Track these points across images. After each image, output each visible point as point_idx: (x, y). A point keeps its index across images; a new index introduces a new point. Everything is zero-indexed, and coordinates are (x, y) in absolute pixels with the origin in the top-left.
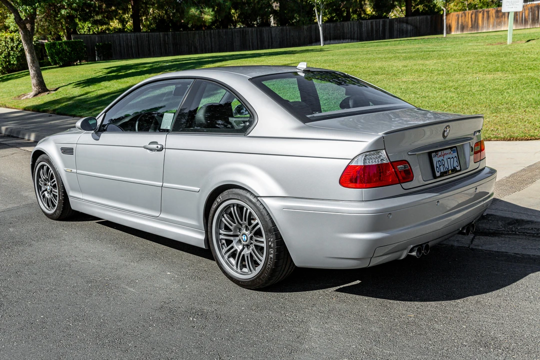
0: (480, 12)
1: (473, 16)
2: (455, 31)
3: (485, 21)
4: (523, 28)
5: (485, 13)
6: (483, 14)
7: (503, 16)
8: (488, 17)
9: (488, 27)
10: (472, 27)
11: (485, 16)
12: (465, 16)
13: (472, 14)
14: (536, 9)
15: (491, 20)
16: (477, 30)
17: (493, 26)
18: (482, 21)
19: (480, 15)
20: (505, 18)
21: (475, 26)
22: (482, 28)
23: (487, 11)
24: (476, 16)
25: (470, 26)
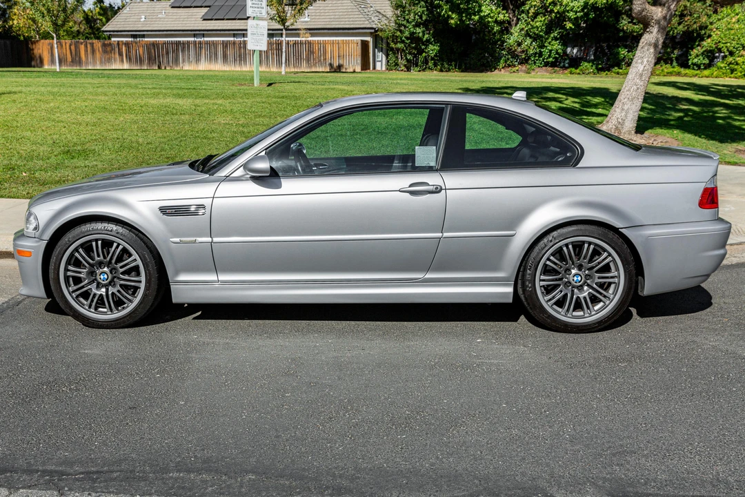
0: (82, 43)
1: (73, 47)
2: (49, 65)
3: (90, 56)
4: (139, 68)
5: (89, 46)
6: (86, 46)
7: (113, 52)
8: (93, 51)
9: (94, 63)
10: (72, 61)
11: (89, 49)
12: (62, 46)
13: (70, 45)
14: (152, 47)
15: (98, 55)
16: (80, 66)
17: (101, 62)
18: (85, 54)
19: (82, 47)
20: (114, 53)
21: (77, 60)
22: (87, 63)
23: (90, 43)
24: (77, 48)
25: (69, 59)
